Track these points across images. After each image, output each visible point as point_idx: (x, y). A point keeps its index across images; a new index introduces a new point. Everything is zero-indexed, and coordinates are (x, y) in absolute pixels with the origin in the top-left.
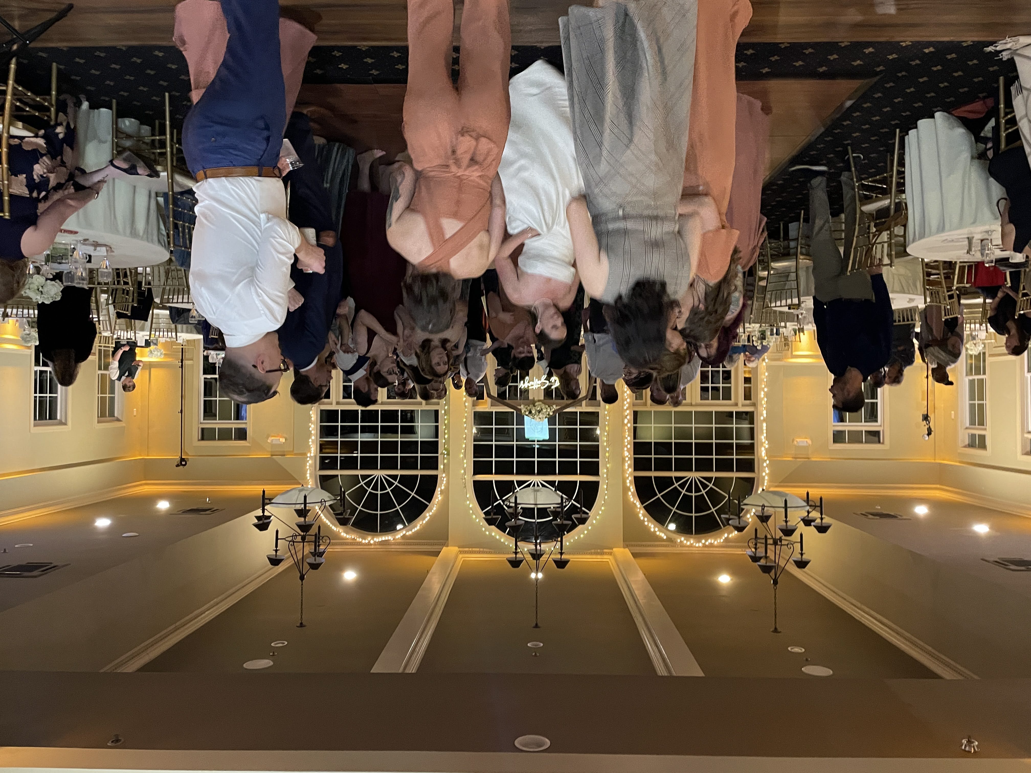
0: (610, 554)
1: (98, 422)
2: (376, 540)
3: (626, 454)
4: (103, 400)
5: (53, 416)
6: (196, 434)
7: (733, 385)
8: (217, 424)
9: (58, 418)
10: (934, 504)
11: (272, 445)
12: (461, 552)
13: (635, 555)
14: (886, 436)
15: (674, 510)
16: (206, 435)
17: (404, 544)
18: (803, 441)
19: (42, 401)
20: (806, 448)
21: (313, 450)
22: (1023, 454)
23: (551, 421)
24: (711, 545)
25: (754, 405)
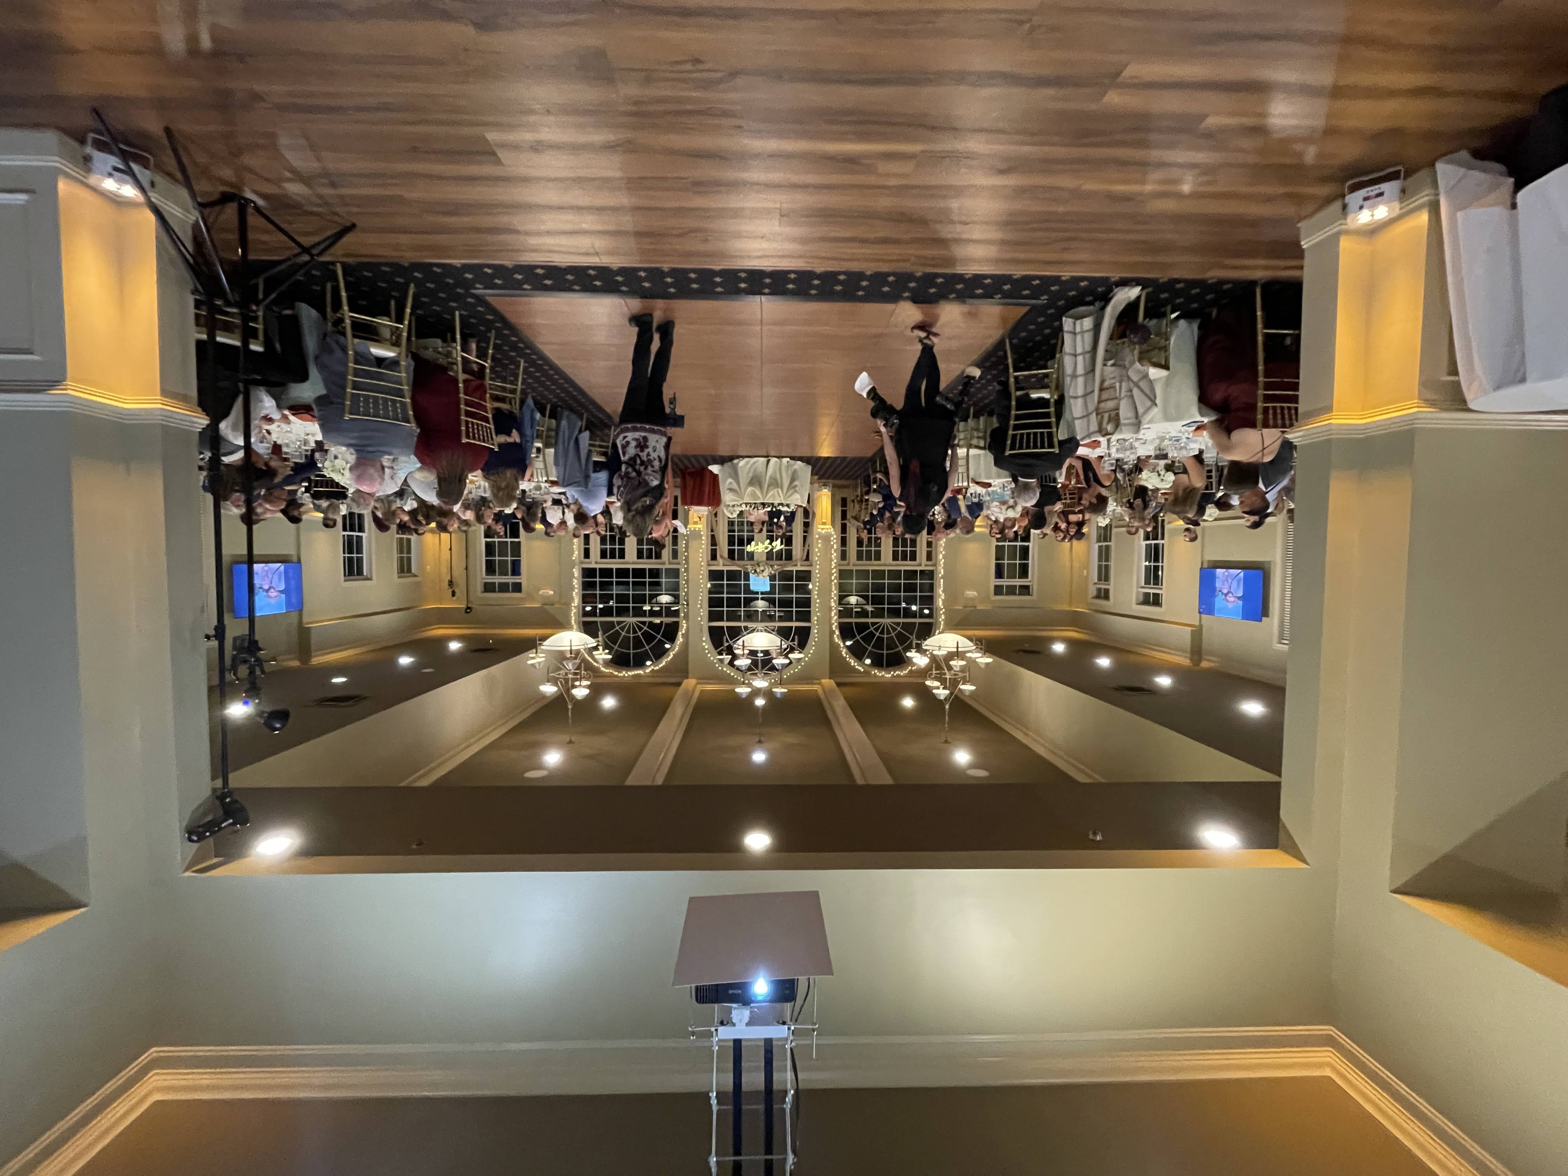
0: (819, 684)
1: (399, 577)
2: (630, 673)
3: (833, 604)
4: (401, 559)
5: (360, 572)
6: (480, 587)
7: (918, 549)
8: (497, 579)
9: (365, 574)
10: (1071, 643)
11: (542, 596)
12: (698, 683)
13: (839, 685)
14: (1035, 589)
15: (870, 648)
16: (489, 588)
17: (652, 677)
18: (971, 593)
19: (350, 560)
20: (972, 599)
21: (577, 601)
22: (1138, 604)
23: (772, 578)
24: (898, 676)
25: (935, 565)
